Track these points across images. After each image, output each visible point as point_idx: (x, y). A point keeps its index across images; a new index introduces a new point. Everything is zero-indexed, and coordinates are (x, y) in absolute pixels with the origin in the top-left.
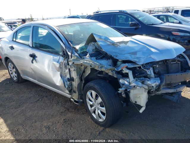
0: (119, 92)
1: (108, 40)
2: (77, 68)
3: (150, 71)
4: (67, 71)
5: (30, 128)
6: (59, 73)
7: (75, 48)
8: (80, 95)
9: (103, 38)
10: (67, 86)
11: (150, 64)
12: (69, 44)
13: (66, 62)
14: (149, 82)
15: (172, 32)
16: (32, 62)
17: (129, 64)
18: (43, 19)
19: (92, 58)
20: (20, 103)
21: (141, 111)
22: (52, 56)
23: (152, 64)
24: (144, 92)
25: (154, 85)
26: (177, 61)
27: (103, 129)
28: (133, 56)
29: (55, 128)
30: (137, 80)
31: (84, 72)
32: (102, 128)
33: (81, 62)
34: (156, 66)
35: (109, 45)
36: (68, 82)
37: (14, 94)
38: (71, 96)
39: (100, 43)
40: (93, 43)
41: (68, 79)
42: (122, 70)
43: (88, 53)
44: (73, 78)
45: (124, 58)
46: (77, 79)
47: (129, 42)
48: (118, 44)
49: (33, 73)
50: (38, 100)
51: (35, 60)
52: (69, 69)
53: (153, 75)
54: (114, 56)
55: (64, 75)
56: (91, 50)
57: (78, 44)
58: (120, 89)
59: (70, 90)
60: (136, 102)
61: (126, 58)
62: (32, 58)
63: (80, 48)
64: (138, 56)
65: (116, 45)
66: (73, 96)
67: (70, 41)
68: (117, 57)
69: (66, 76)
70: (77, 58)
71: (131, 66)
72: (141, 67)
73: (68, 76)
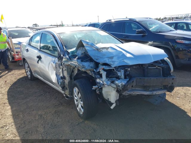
0: (93, 89)
1: (94, 46)
2: (68, 68)
3: (121, 73)
4: (61, 70)
5: (28, 115)
6: (55, 72)
7: (67, 52)
8: (71, 91)
9: (89, 44)
10: (60, 83)
11: (122, 67)
12: (63, 48)
13: (60, 63)
14: (117, 82)
15: (176, 40)
16: (38, 62)
17: (106, 66)
18: (73, 25)
19: (79, 60)
20: (27, 96)
21: (112, 107)
22: (51, 58)
23: (124, 67)
24: (113, 90)
25: (120, 84)
26: (157, 67)
27: (83, 121)
28: (110, 60)
29: (45, 116)
30: (109, 80)
31: (73, 71)
32: (81, 120)
33: (69, 63)
34: (127, 69)
35: (94, 50)
36: (61, 80)
37: (25, 89)
38: (64, 92)
39: (87, 48)
40: (82, 48)
41: (61, 77)
42: (99, 71)
43: (77, 56)
44: (65, 76)
45: (103, 61)
46: (67, 78)
47: (110, 48)
48: (101, 49)
49: (40, 72)
50: (41, 95)
51: (41, 61)
52: (62, 69)
53: (123, 76)
54: (95, 59)
55: (59, 74)
56: (80, 54)
57: (71, 49)
58: (94, 87)
59: (63, 87)
60: (108, 99)
61: (104, 62)
62: (38, 59)
63: (71, 52)
64: (113, 60)
65: (100, 50)
66: (66, 92)
67: (65, 46)
68: (98, 60)
69: (60, 75)
70: (67, 60)
71: (107, 68)
72: (114, 69)
73: (61, 75)
